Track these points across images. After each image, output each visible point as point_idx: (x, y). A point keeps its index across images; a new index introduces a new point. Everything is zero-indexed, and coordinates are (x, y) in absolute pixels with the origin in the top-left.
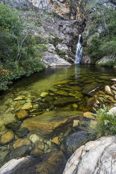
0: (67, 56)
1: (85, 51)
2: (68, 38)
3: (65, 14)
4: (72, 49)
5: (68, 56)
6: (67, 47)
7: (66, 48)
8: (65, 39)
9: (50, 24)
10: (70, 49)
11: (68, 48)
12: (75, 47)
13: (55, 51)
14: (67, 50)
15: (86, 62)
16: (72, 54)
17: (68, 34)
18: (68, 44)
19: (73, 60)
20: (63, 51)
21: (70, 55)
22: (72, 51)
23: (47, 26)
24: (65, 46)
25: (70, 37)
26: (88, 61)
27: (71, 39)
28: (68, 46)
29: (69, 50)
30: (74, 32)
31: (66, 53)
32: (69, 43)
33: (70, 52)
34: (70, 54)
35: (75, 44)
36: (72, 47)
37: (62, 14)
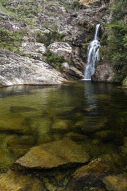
0: (66, 65)
1: (103, 54)
2: (76, 31)
3: (94, 3)
4: (80, 52)
5: (70, 65)
6: (71, 48)
7: (69, 49)
8: (69, 33)
9: (53, 13)
10: (76, 52)
11: (74, 49)
12: (87, 46)
13: (44, 55)
14: (69, 54)
15: (102, 77)
16: (79, 61)
17: (79, 25)
18: (74, 43)
19: (79, 72)
20: (59, 55)
21: (73, 62)
22: (80, 56)
23: (46, 16)
24: (66, 45)
25: (81, 30)
26: (107, 77)
27: (80, 33)
28: (74, 46)
29: (74, 53)
30: (88, 20)
31: (66, 58)
32: (77, 40)
33: (75, 58)
34: (74, 60)
35: (88, 41)
36: (80, 47)
37: (90, 3)
